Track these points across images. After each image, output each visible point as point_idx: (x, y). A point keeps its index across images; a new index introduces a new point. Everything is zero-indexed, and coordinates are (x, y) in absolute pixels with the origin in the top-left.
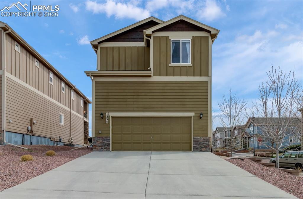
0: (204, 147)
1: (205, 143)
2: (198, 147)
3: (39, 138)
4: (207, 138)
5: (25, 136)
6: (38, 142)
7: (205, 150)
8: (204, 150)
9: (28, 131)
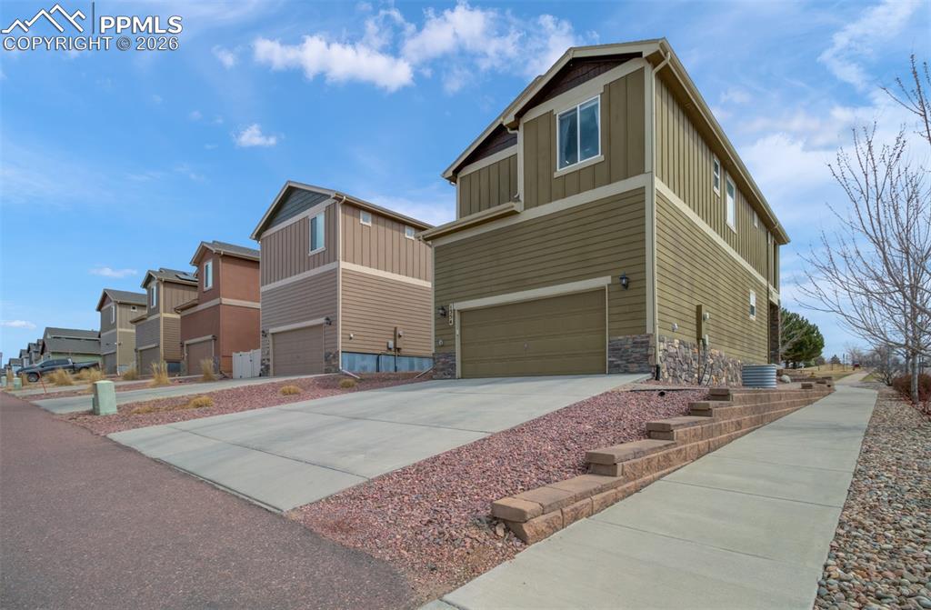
0: (637, 361)
1: (638, 350)
2: (619, 362)
3: (416, 361)
4: (643, 338)
5: (383, 358)
6: (412, 366)
7: (638, 369)
8: (635, 369)
9: (390, 349)
